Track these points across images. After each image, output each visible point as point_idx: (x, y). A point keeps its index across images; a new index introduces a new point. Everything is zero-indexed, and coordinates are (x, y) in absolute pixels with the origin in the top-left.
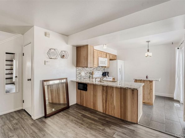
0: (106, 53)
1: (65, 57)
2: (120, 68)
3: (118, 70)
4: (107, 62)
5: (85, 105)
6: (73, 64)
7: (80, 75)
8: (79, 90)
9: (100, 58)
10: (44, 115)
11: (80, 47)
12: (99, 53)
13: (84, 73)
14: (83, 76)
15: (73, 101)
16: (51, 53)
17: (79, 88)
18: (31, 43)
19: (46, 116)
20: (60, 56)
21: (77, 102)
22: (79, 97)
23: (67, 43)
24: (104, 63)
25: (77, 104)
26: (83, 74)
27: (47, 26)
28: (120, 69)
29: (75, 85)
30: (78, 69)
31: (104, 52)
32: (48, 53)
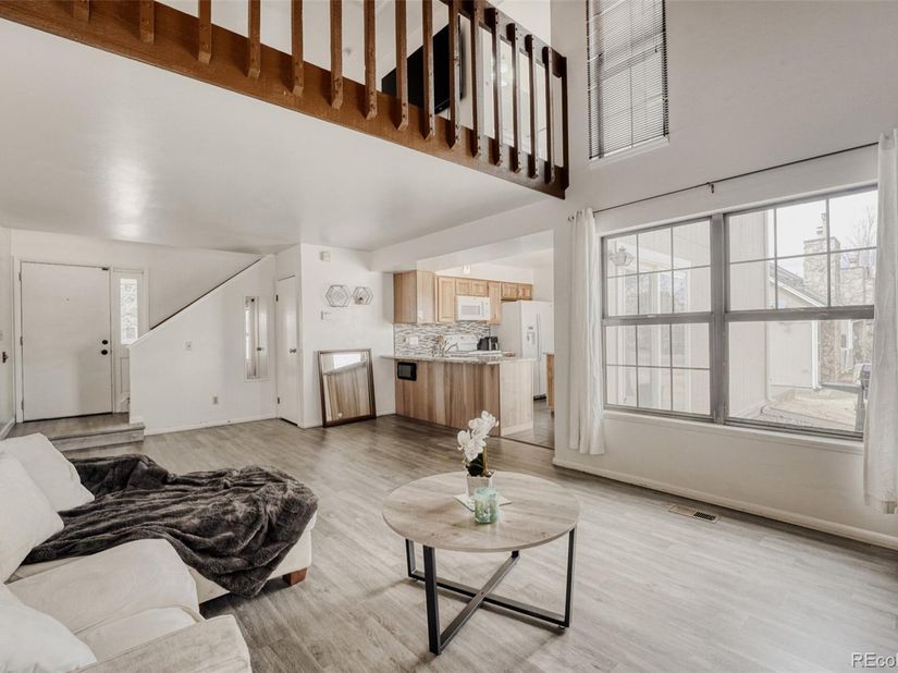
0: (488, 281)
1: (365, 300)
2: (533, 324)
3: (525, 330)
4: (488, 308)
5: (412, 416)
6: (385, 316)
7: (404, 344)
8: (401, 380)
9: (460, 298)
10: (321, 423)
11: (401, 274)
12: (460, 284)
13: (417, 339)
14: (415, 346)
15: (387, 405)
16: (333, 295)
17: (400, 376)
18: (294, 275)
19: (326, 425)
20: (353, 301)
21: (396, 409)
22: (402, 396)
23: (369, 268)
24: (477, 310)
25: (396, 414)
26: (414, 341)
27: (324, 240)
28: (531, 328)
29: (393, 367)
30: (397, 330)
31: (479, 280)
32: (328, 296)
